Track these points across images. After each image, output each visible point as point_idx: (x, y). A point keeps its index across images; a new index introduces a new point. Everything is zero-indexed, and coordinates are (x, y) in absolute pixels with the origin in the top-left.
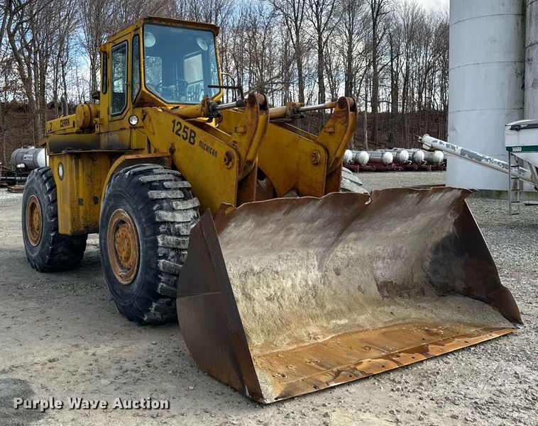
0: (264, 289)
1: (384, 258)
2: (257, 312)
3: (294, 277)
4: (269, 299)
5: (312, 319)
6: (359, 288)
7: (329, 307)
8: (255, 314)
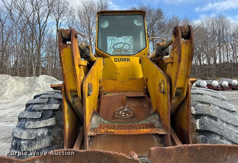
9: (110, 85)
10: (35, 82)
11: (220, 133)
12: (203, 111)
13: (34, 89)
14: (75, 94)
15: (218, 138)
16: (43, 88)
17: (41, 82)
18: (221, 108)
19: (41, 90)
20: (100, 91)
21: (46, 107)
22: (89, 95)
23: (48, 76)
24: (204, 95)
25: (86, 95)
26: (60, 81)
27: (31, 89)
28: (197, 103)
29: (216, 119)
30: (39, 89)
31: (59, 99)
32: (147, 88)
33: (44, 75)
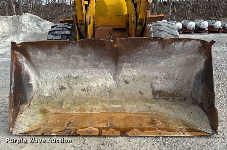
0: (80, 85)
1: (161, 79)
2: (74, 95)
3: (97, 82)
4: (83, 90)
5: (101, 102)
6: (140, 92)
7: (115, 98)
8: (73, 95)
9: (101, 21)
10: (19, 22)
12: (158, 36)
13: (20, 30)
14: (82, 23)
16: (30, 29)
17: (26, 21)
18: (169, 34)
19: (28, 31)
20: (94, 25)
21: (63, 33)
22: (89, 24)
23: (32, 15)
24: (162, 26)
25: (88, 24)
26: (46, 21)
27: (16, 30)
28: (156, 31)
30: (25, 30)
31: (68, 28)
32: (128, 22)
33: (27, 14)
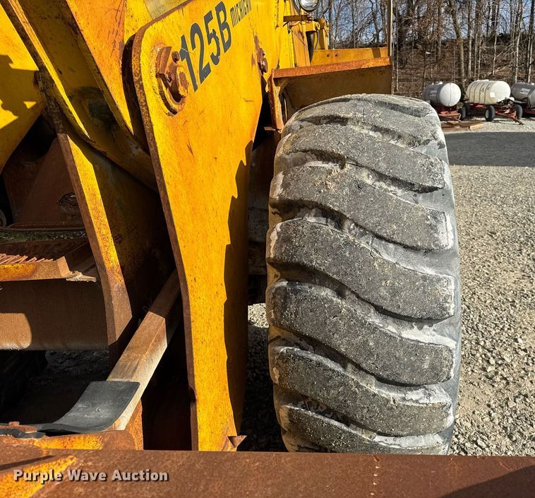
11: (337, 273)
15: (326, 293)
18: (381, 176)
24: (350, 126)
28: (308, 157)
29: (337, 219)
